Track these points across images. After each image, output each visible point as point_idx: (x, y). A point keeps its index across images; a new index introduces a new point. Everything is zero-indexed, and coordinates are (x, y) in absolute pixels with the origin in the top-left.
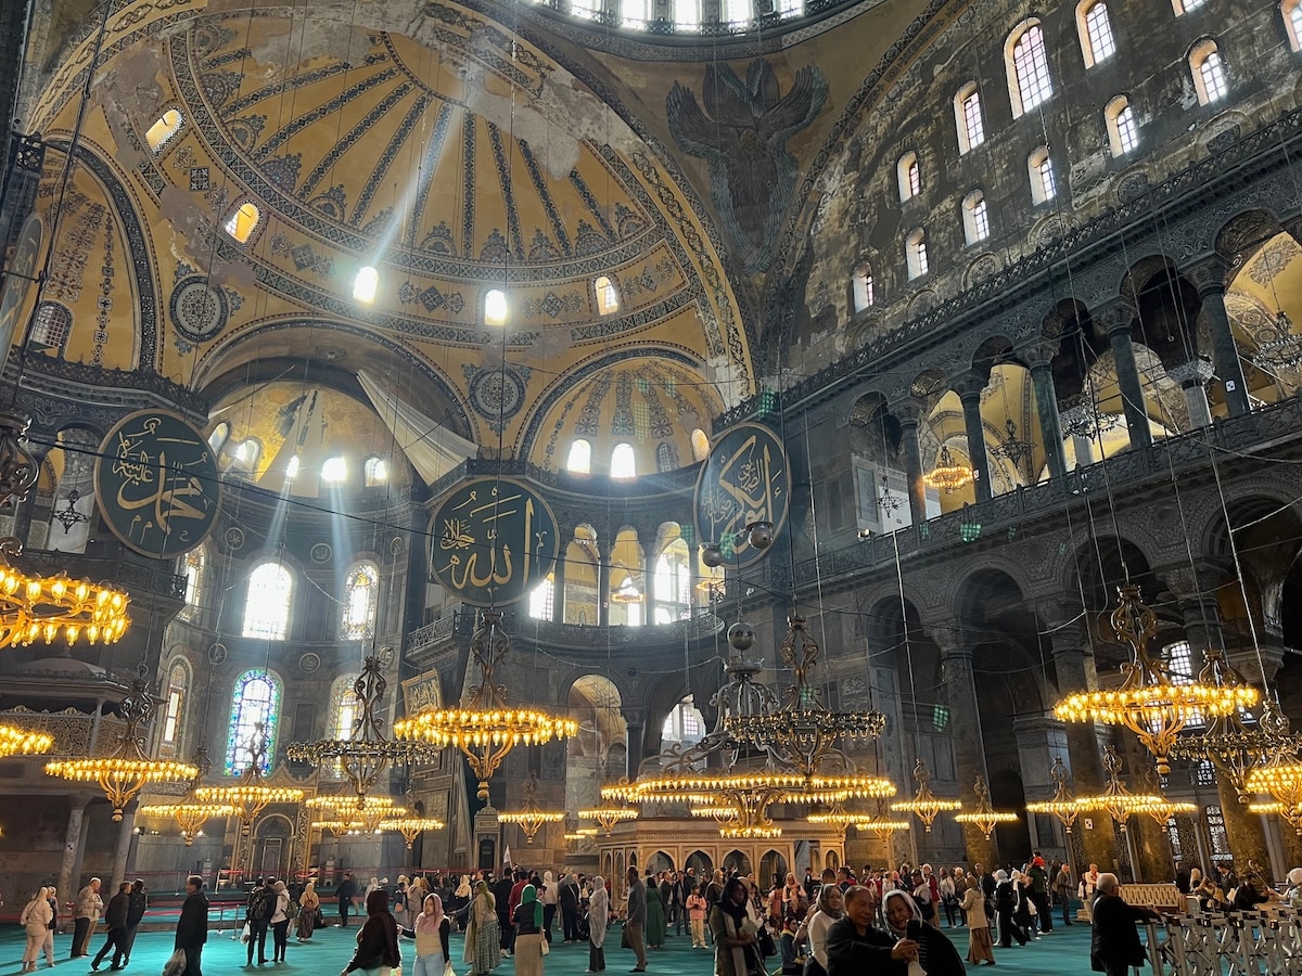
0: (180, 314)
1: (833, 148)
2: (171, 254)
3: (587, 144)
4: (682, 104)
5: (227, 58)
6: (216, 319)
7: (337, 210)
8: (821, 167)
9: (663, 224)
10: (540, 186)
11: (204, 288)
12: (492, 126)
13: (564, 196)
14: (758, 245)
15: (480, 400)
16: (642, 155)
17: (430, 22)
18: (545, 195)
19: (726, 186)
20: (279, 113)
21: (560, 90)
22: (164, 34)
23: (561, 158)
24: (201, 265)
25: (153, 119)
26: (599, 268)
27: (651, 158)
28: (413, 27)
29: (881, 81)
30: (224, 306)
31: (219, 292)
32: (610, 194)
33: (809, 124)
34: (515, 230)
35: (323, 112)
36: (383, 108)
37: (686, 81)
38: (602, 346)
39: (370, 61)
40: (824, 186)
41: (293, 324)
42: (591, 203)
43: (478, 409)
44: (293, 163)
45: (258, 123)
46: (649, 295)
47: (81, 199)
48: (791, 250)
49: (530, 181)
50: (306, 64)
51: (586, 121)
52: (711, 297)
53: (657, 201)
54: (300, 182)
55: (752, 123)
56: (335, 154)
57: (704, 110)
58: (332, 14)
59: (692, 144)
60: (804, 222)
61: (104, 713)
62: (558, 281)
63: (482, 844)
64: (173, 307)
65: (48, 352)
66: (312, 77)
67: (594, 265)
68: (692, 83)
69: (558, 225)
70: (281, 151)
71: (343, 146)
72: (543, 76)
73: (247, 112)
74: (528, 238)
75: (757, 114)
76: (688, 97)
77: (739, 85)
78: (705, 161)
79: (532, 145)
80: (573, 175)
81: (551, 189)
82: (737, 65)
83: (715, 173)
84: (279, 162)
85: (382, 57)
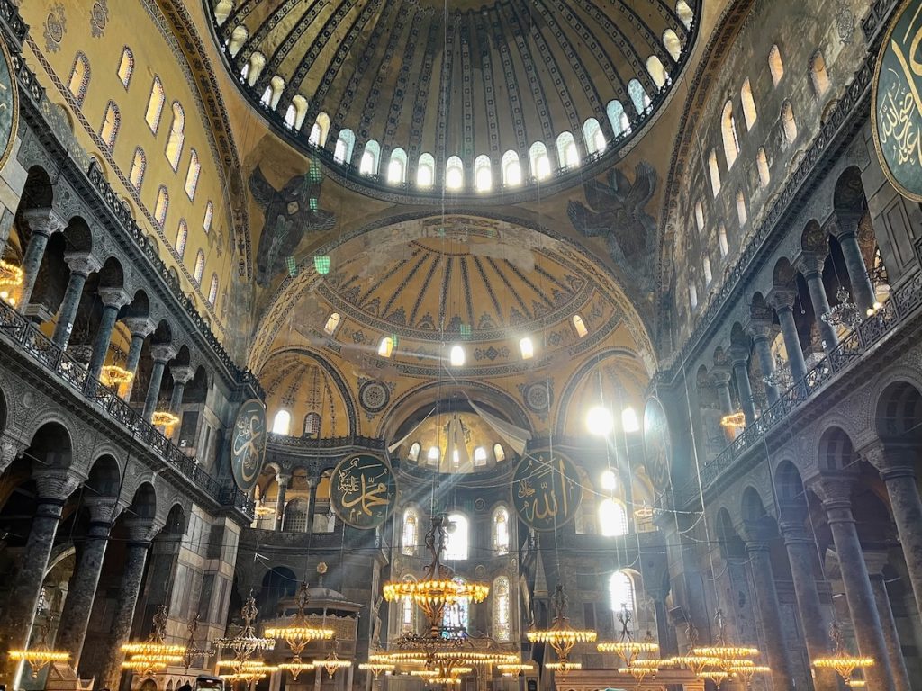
0: (365, 402)
1: (669, 204)
2: (353, 376)
3: (534, 250)
4: (577, 211)
5: (349, 283)
6: (384, 398)
7: (430, 325)
8: (666, 218)
9: (589, 278)
10: (524, 278)
11: (375, 385)
12: (488, 258)
13: (536, 279)
14: (645, 276)
15: (530, 403)
16: (562, 247)
17: (430, 228)
18: (528, 282)
19: (617, 246)
20: (385, 293)
21: (506, 230)
22: (312, 290)
23: (527, 263)
24: (369, 375)
25: (325, 321)
26: (570, 312)
27: (567, 247)
28: (424, 233)
29: (679, 158)
30: (387, 391)
31: (382, 384)
32: (559, 272)
33: (653, 195)
34: (522, 304)
35: (404, 284)
36: (432, 271)
37: (573, 198)
38: (586, 356)
39: (415, 254)
40: (673, 228)
41: (424, 388)
42: (552, 279)
43: (531, 408)
44: (400, 312)
45: (377, 301)
46: (600, 320)
47: (307, 366)
48: (663, 274)
49: (518, 278)
50: (385, 269)
51: (528, 240)
52: (628, 314)
53: (581, 268)
54: (408, 319)
55: (621, 206)
56: (419, 300)
57: (591, 209)
58: (385, 245)
59: (590, 230)
60: (667, 254)
61: (327, 615)
62: (554, 324)
63: (529, 683)
64: (361, 400)
65: (312, 437)
66: (391, 273)
67: (569, 310)
68: (579, 197)
69: (541, 295)
70: (393, 309)
71: (421, 295)
72: (496, 228)
73: (370, 299)
74: (530, 307)
75: (622, 200)
76: (579, 205)
77: (605, 187)
78: (600, 237)
79: (510, 260)
80: (536, 268)
81: (528, 278)
82: (601, 178)
83: (608, 241)
84: (394, 314)
85: (419, 250)
